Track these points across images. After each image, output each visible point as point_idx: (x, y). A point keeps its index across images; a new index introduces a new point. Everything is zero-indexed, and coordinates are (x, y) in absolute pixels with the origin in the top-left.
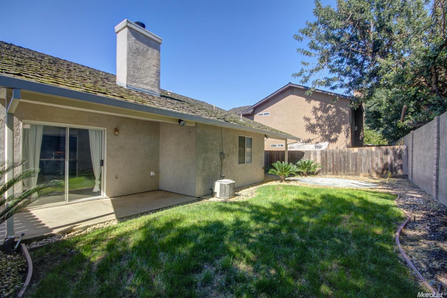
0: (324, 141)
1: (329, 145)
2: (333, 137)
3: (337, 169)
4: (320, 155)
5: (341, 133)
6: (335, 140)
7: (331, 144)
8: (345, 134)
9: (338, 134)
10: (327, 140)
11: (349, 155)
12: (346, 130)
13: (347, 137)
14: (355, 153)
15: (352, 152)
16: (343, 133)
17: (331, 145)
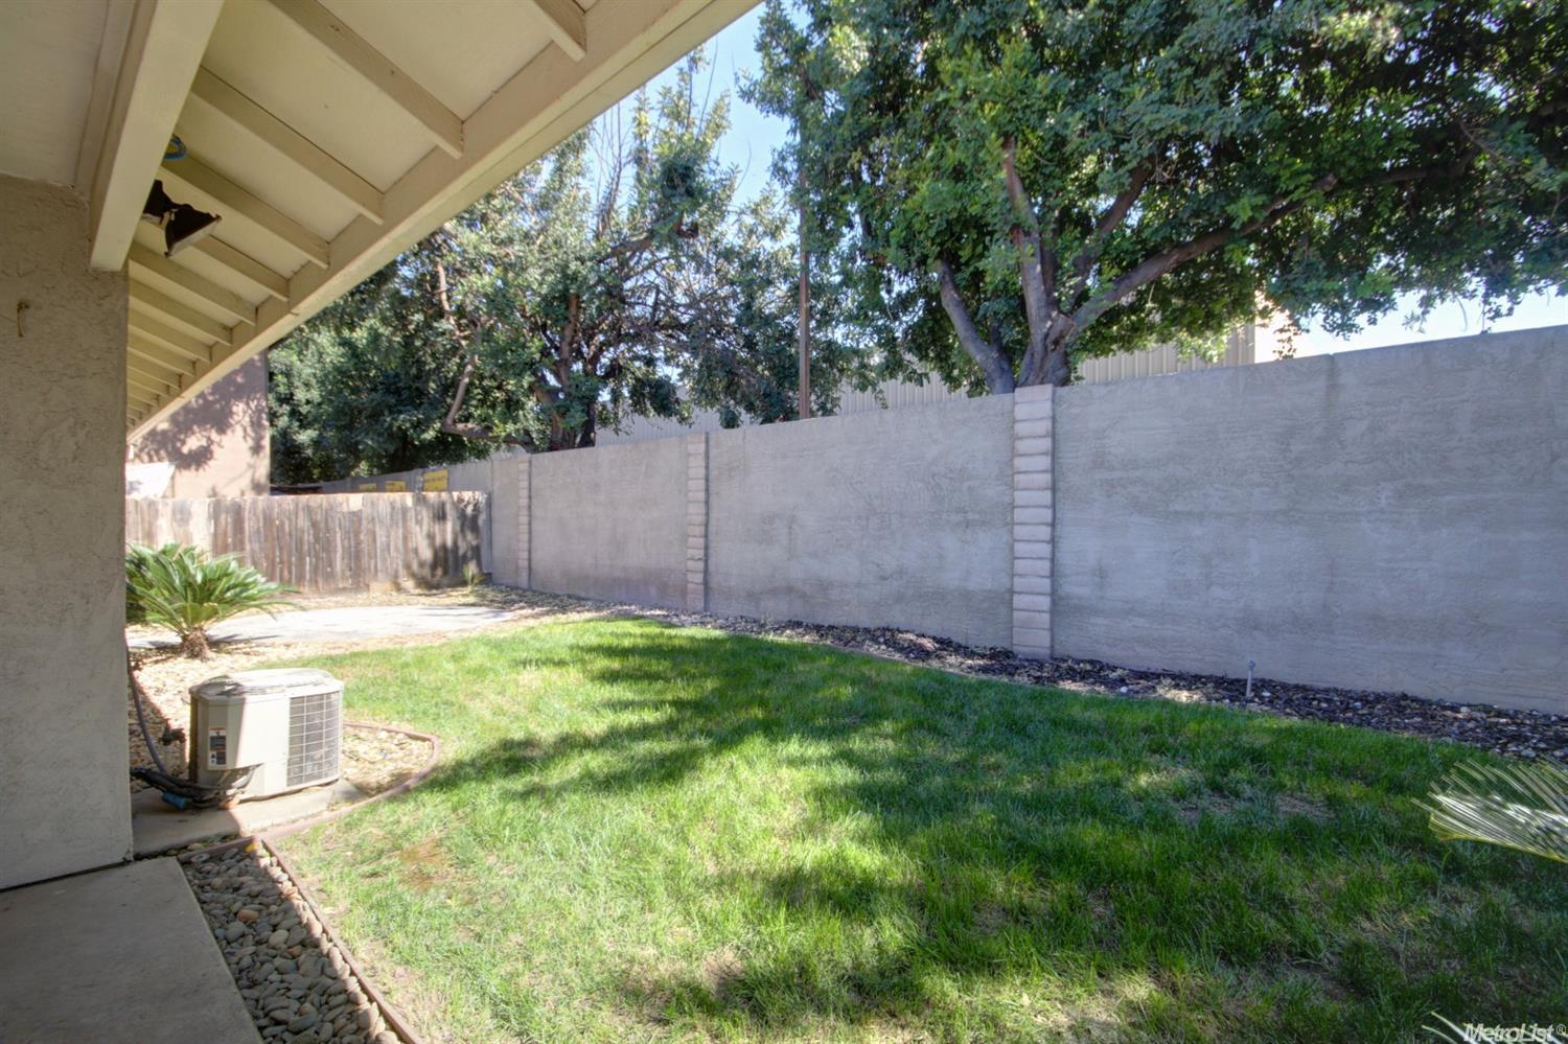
0: (146, 458)
1: (173, 478)
2: (193, 443)
5: (229, 432)
6: (200, 458)
7: (186, 473)
8: (245, 437)
9: (214, 435)
10: (163, 453)
11: (333, 522)
12: (252, 424)
13: (256, 449)
14: (354, 513)
15: (345, 509)
16: (239, 431)
17: (188, 477)
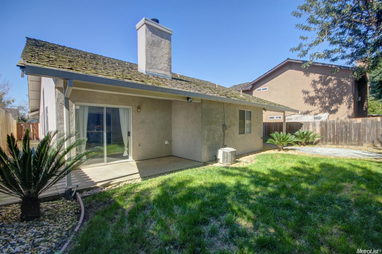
0: (323, 112)
1: (329, 116)
2: (333, 108)
3: (338, 139)
4: (320, 125)
5: (342, 104)
6: (335, 111)
7: (332, 115)
8: (346, 105)
9: (338, 105)
10: (327, 111)
11: (351, 126)
12: (348, 101)
13: (349, 107)
14: (358, 124)
15: (355, 123)
16: (345, 103)
